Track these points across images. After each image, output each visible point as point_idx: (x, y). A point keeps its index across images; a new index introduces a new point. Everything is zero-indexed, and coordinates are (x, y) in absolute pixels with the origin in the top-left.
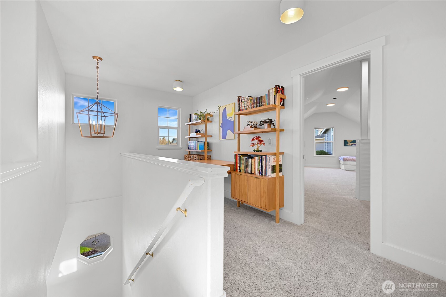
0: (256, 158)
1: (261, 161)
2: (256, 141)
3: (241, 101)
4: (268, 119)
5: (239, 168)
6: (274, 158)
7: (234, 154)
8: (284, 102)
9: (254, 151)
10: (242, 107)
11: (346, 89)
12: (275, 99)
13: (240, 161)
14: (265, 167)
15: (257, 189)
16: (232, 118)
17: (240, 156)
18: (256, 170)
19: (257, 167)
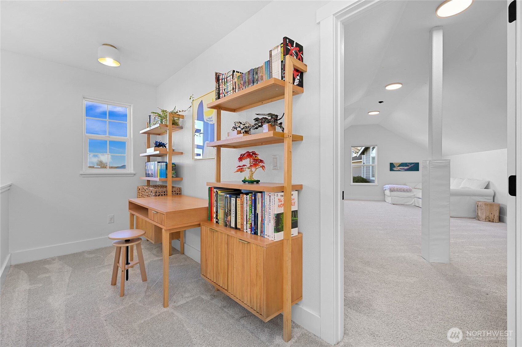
0: (245, 196)
1: (253, 205)
2: (247, 162)
3: (221, 81)
4: (269, 114)
5: (215, 216)
6: (279, 197)
7: (208, 187)
8: (301, 77)
9: (244, 181)
10: (223, 94)
11: (398, 86)
12: (283, 69)
13: (217, 201)
14: (262, 217)
15: (243, 266)
16: (211, 119)
17: (216, 191)
18: (245, 223)
19: (247, 215)
